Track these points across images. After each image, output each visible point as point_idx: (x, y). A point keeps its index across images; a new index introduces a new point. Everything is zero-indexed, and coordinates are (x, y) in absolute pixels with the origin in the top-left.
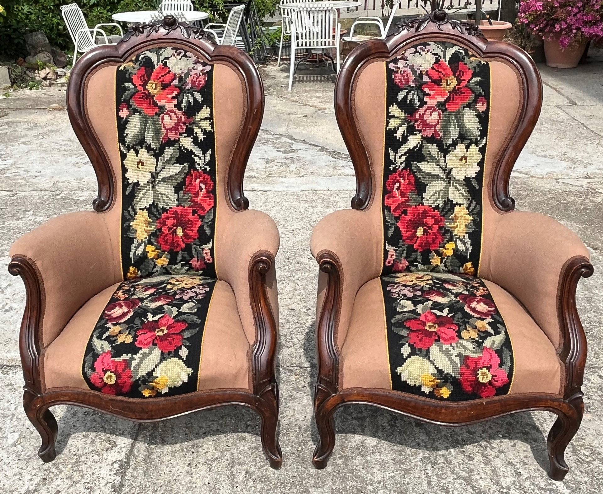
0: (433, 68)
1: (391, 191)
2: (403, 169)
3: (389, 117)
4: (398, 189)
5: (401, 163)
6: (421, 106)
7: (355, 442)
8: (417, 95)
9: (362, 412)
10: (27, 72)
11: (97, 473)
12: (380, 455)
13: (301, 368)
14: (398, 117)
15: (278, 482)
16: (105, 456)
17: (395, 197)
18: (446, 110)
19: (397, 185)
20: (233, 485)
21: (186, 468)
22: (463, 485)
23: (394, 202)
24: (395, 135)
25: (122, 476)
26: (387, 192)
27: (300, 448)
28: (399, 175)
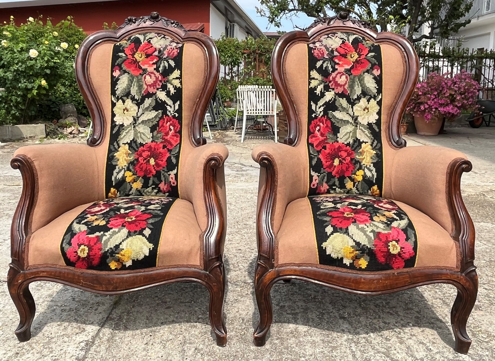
0: (340, 47)
1: (313, 133)
2: (322, 116)
3: (310, 78)
4: (319, 131)
5: (321, 112)
6: (333, 71)
7: (290, 328)
8: (330, 64)
9: (295, 310)
10: (59, 129)
11: (64, 350)
12: (311, 337)
13: (245, 283)
14: (317, 79)
15: (223, 356)
16: (74, 338)
17: (316, 137)
18: (352, 74)
19: (318, 128)
20: (183, 358)
21: (143, 346)
22: (383, 358)
23: (316, 140)
24: (315, 91)
25: (86, 352)
26: (310, 133)
27: (243, 333)
28: (319, 120)
